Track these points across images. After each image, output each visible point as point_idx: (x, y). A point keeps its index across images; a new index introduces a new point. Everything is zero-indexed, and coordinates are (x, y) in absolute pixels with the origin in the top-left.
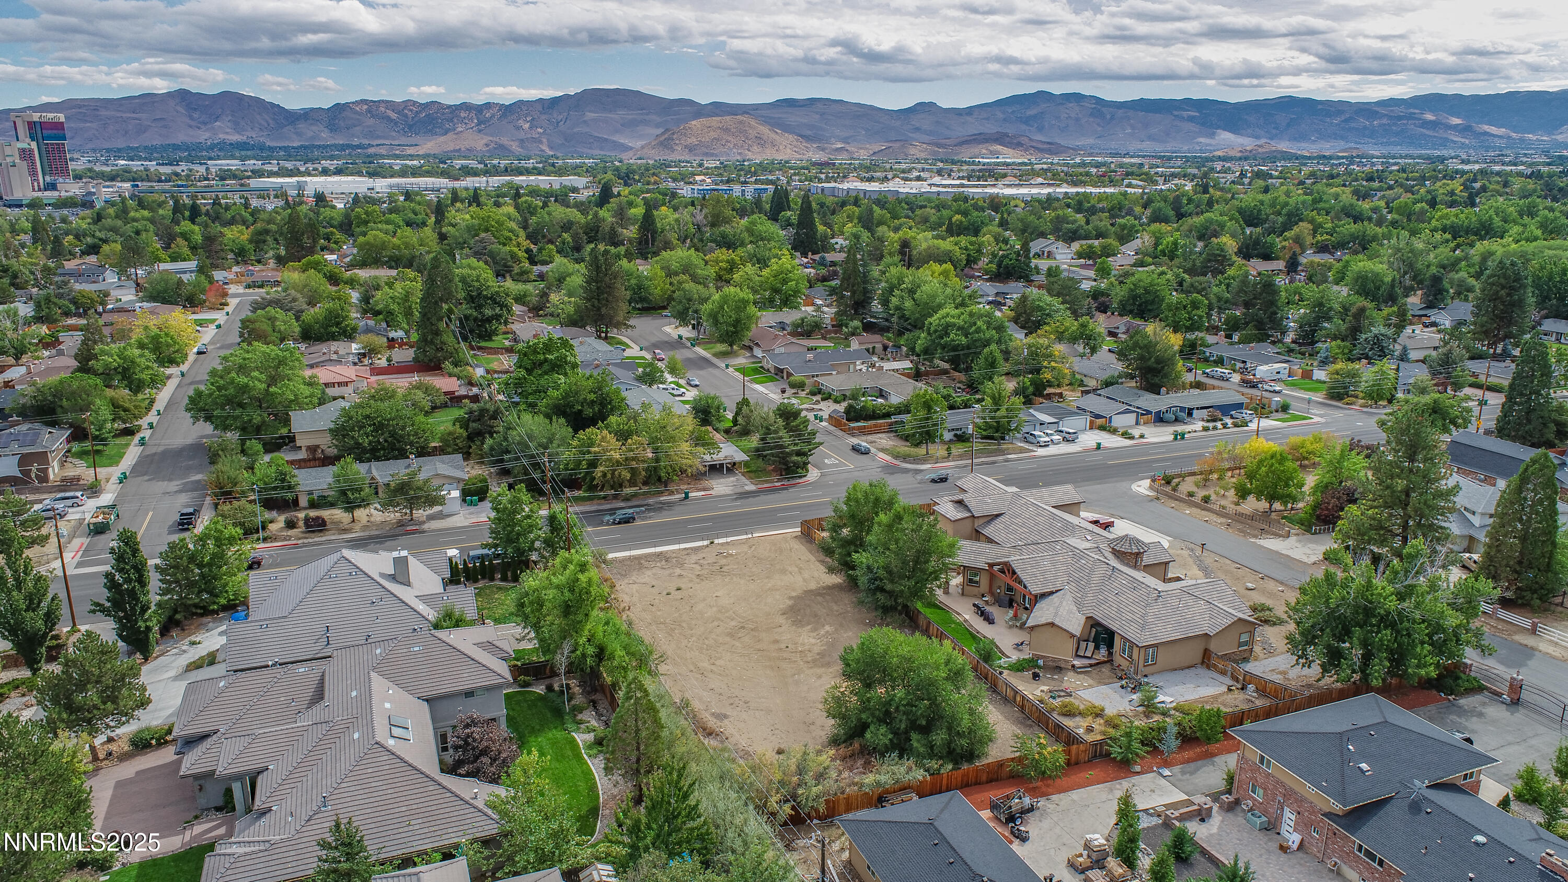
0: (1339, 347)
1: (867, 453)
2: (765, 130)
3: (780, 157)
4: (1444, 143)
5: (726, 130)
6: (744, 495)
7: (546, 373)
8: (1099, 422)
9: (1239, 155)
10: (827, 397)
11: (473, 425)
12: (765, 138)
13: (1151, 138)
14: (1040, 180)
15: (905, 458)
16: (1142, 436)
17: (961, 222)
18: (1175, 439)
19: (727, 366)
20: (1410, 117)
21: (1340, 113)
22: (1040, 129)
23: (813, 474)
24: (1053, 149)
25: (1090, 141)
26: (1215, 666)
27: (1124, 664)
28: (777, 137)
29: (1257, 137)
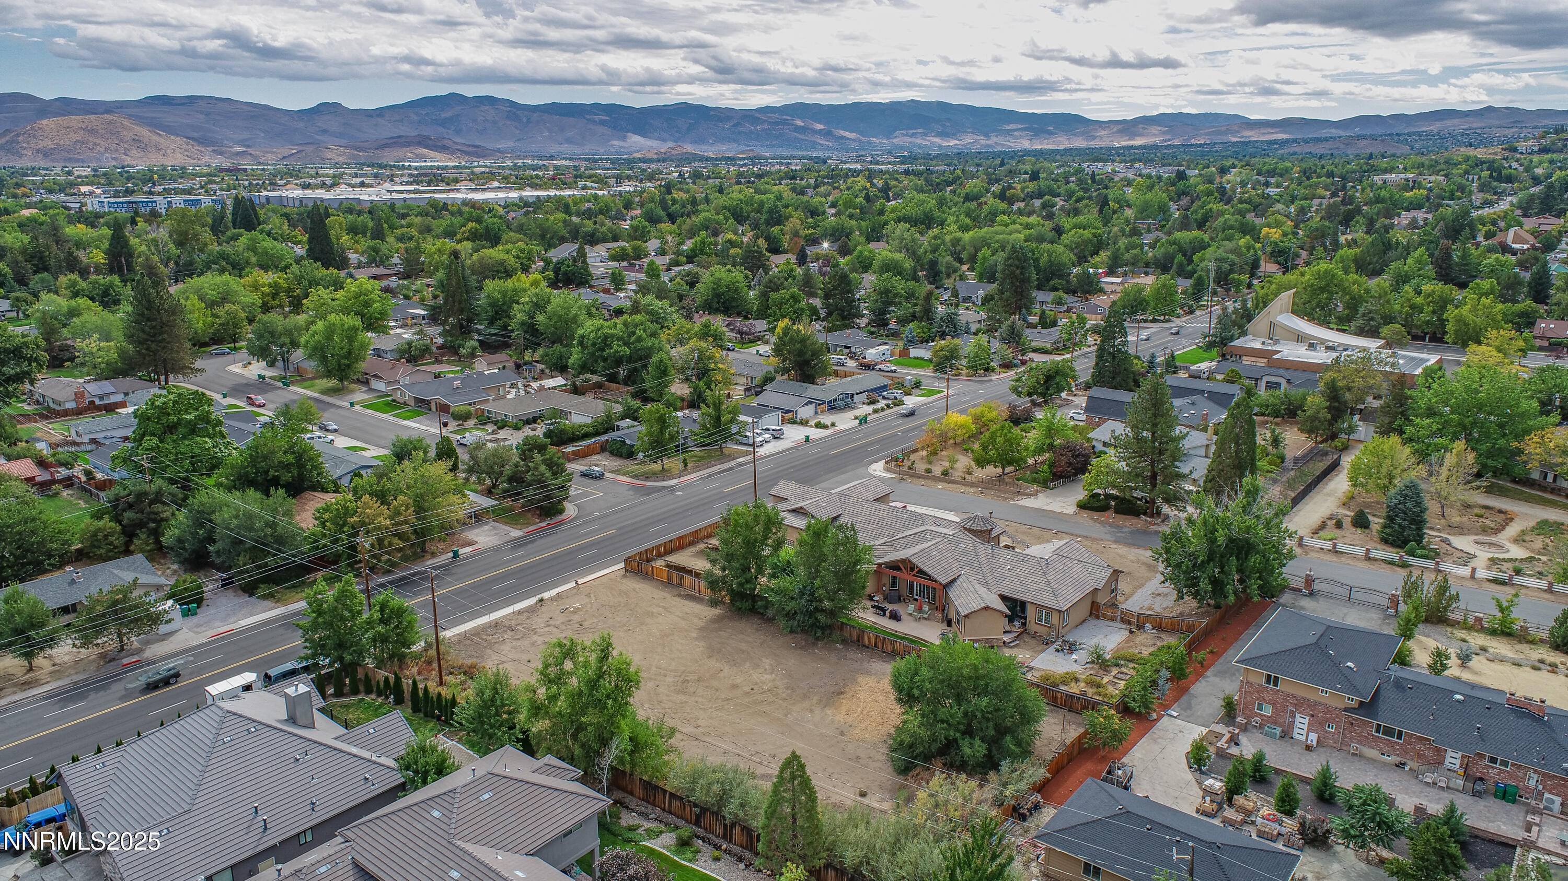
0: (919, 327)
1: (600, 477)
2: (144, 132)
3: (169, 162)
4: (814, 146)
5: (93, 132)
6: (517, 544)
7: (184, 437)
8: (789, 416)
9: (655, 157)
10: (502, 425)
11: (129, 515)
12: (146, 140)
13: (568, 141)
14: (496, 184)
15: (648, 477)
16: (833, 425)
17: (476, 229)
18: (861, 423)
19: (352, 405)
20: (785, 122)
21: (729, 118)
22: (458, 132)
23: (570, 510)
24: (480, 153)
25: (510, 144)
26: (1104, 615)
27: (1041, 630)
28: (162, 140)
29: (664, 140)
